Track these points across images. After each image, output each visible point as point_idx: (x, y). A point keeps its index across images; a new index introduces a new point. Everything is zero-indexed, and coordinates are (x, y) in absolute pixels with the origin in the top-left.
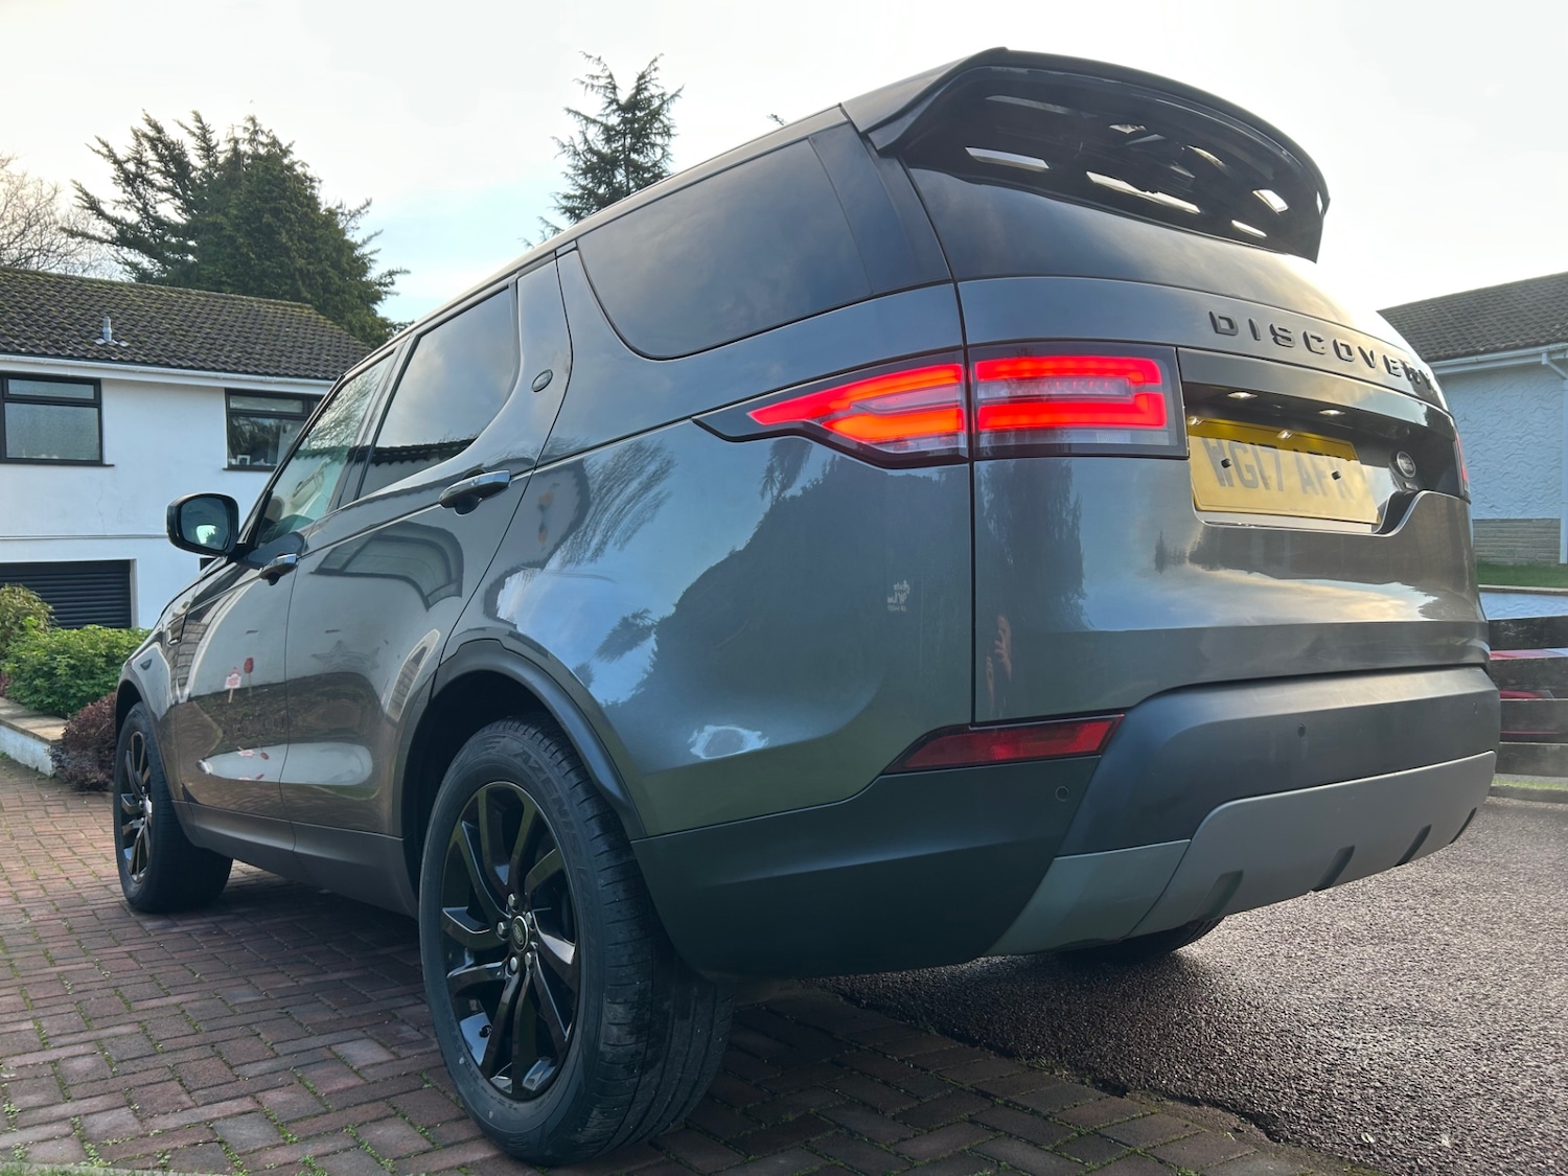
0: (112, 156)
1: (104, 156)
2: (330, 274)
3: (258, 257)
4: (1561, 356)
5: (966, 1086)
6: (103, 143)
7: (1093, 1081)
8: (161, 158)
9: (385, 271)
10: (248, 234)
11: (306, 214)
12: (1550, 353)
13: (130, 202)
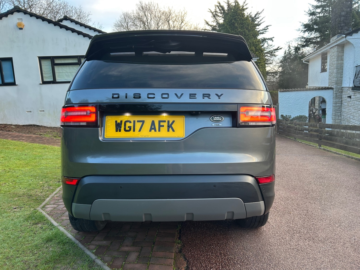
0: (211, 12)
1: (210, 12)
2: (246, 31)
3: (231, 30)
6: (209, 9)
8: (220, 10)
9: (266, 26)
10: (230, 25)
11: (241, 18)
13: (214, 21)
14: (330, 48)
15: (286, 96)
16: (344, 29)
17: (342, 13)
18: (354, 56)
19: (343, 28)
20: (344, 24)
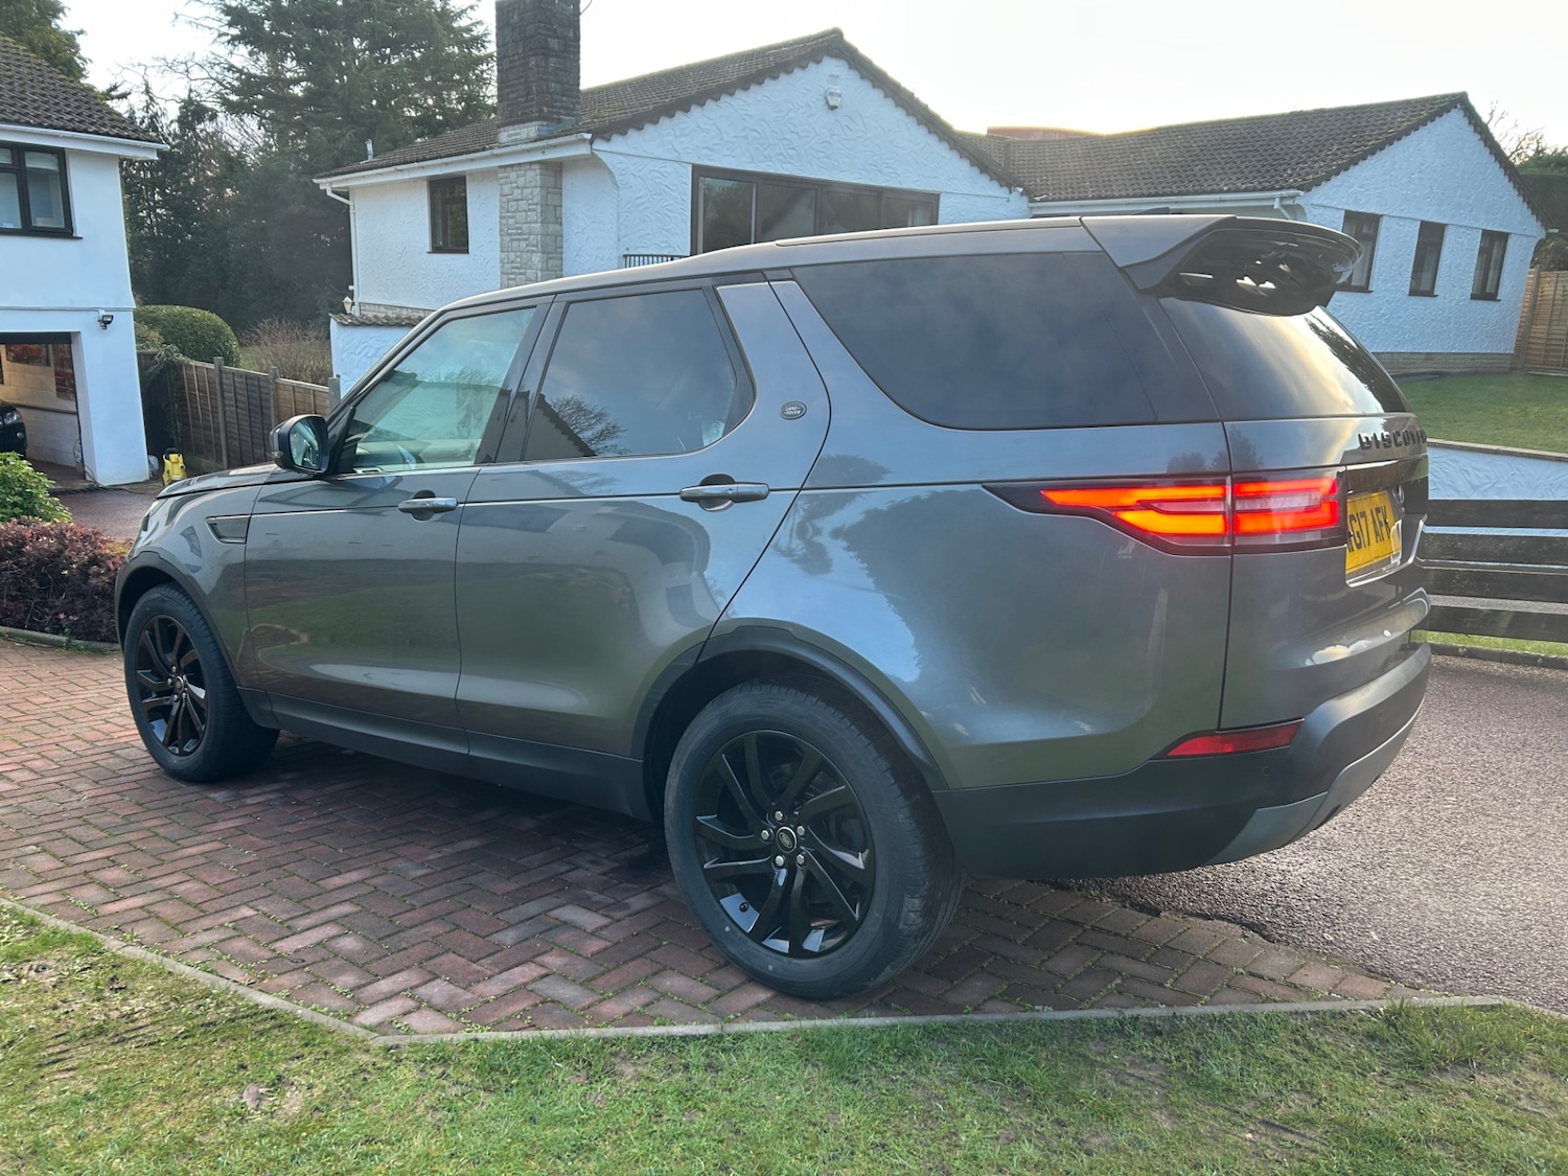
4: (1290, 202)
5: (1056, 916)
7: (1132, 905)
12: (1282, 198)
14: (501, 167)
15: (366, 347)
16: (559, 104)
17: (549, 39)
18: (618, 218)
19: (557, 101)
20: (558, 87)
